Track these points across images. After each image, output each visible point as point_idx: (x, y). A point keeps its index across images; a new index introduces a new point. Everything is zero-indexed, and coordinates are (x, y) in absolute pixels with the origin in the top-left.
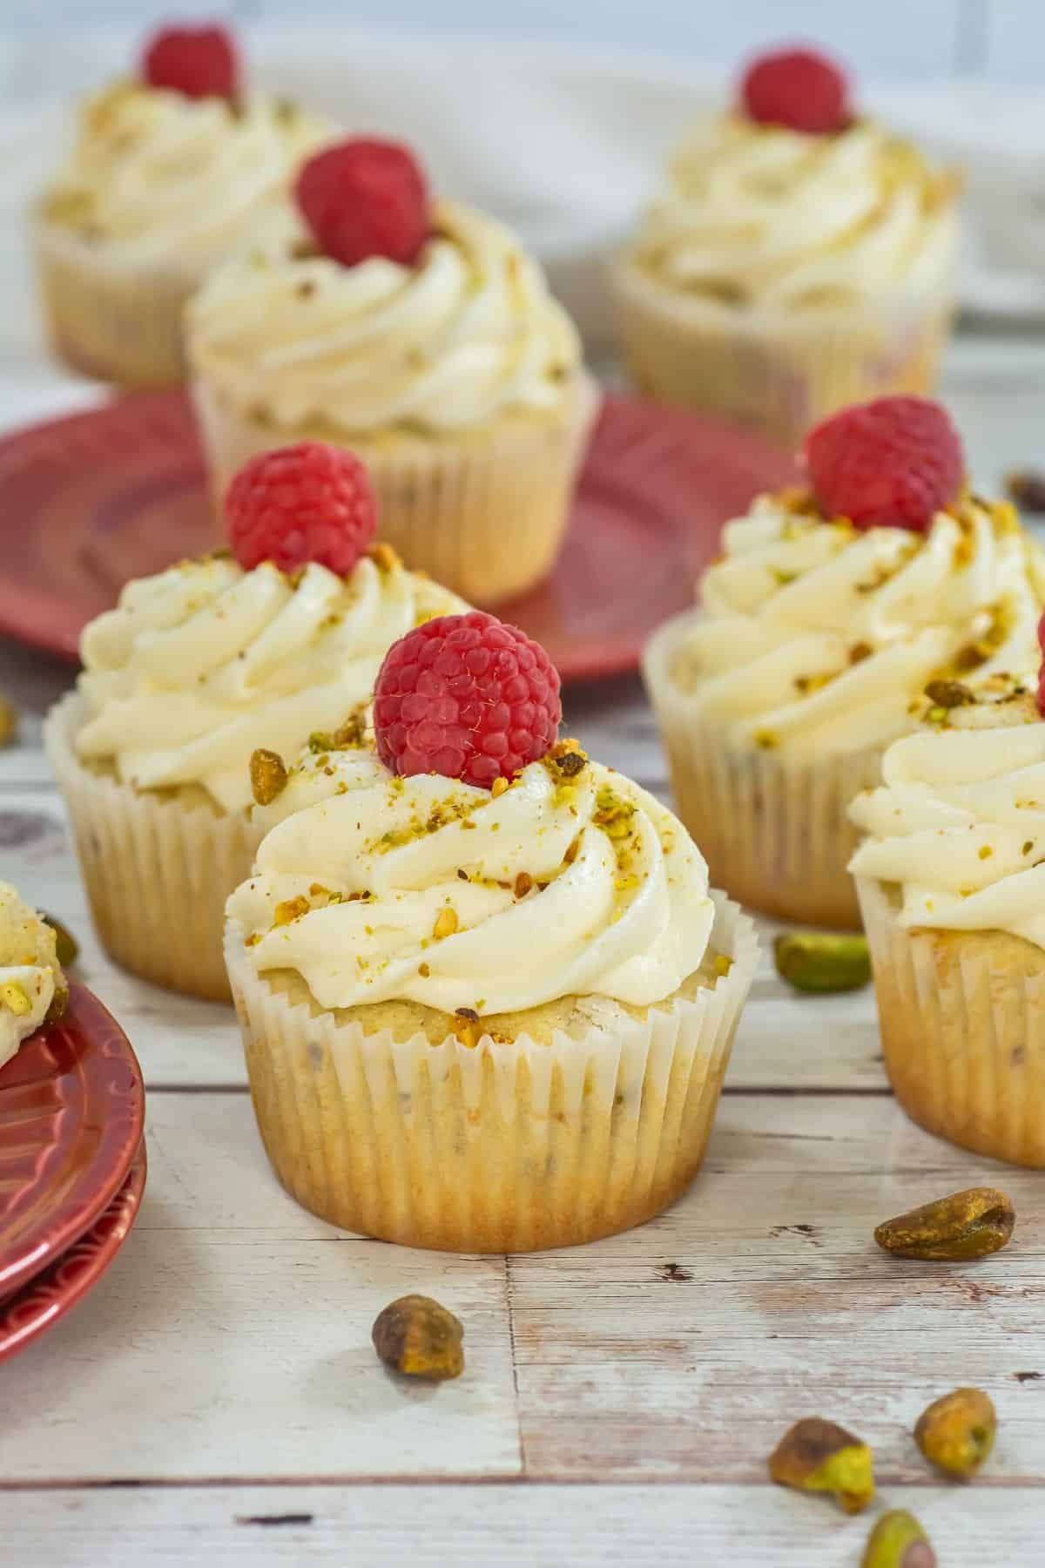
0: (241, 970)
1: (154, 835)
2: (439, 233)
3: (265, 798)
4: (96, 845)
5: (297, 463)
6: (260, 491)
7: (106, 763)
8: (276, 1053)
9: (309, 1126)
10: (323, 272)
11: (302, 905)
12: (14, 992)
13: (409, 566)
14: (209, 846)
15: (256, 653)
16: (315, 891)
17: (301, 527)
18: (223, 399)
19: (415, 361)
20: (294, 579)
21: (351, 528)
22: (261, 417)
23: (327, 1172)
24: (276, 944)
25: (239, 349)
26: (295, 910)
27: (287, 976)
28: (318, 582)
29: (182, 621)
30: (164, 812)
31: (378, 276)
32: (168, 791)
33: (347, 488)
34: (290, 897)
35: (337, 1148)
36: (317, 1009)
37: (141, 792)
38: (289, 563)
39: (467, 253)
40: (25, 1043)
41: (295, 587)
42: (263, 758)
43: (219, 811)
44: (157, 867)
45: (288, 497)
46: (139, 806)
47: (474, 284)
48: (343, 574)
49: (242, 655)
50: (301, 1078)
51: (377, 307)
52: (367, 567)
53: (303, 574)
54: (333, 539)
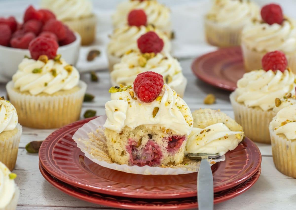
0: (273, 134)
1: (251, 115)
2: (285, 20)
3: (278, 106)
4: (240, 116)
5: (275, 54)
6: (269, 58)
7: (242, 103)
8: (280, 147)
9: (285, 159)
10: (266, 25)
11: (285, 123)
12: (239, 136)
13: (293, 71)
14: (261, 116)
15: (269, 84)
16: (287, 121)
17: (276, 64)
18: (248, 48)
19: (283, 40)
20: (275, 72)
21: (284, 65)
22: (254, 50)
23: (288, 167)
24: (280, 129)
25: (251, 38)
26: (284, 123)
27: (282, 135)
28: (279, 73)
29: (257, 79)
30: (254, 111)
31: (276, 26)
32: (254, 107)
33: (283, 58)
34: (283, 121)
35: (290, 163)
36: (288, 140)
37: (249, 107)
38: (274, 70)
39: (290, 23)
40: (239, 144)
41: (275, 74)
42: (278, 99)
43: (263, 111)
44: (251, 120)
45: (274, 59)
46: (249, 110)
47: (292, 28)
48: (283, 72)
49: (267, 85)
50: (284, 151)
51: (276, 31)
52: (286, 71)
53: (277, 72)
54: (281, 66)
